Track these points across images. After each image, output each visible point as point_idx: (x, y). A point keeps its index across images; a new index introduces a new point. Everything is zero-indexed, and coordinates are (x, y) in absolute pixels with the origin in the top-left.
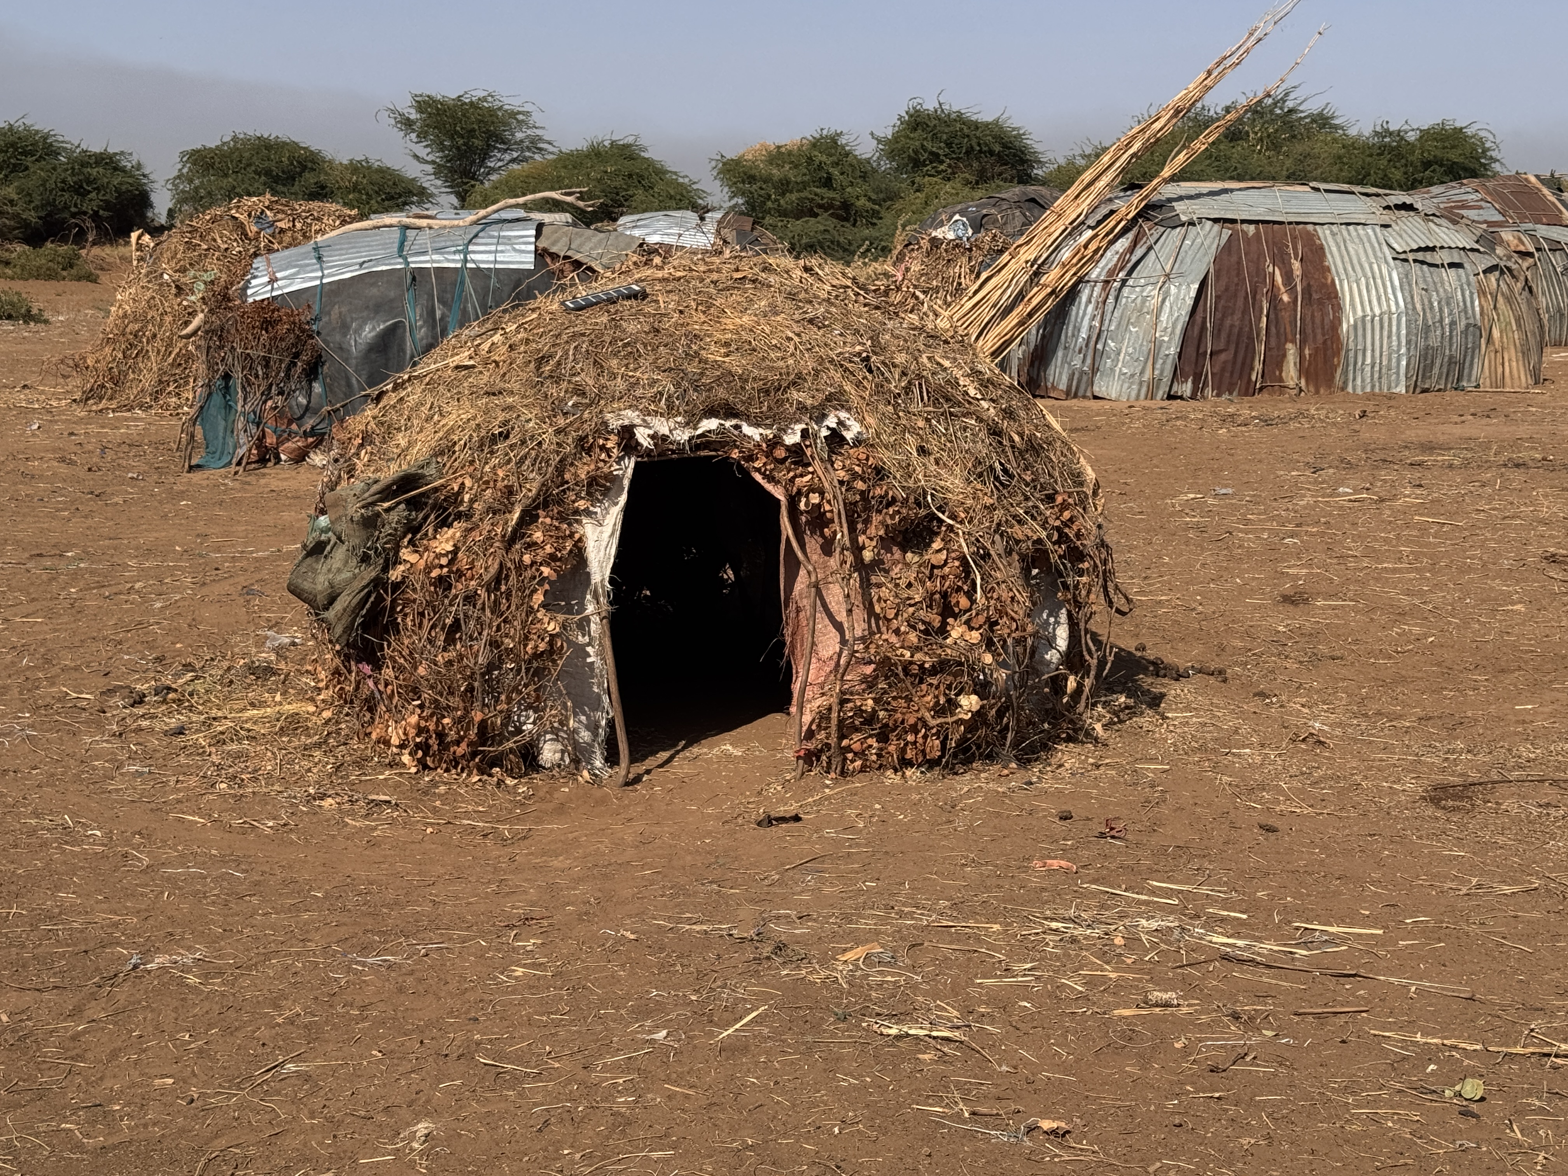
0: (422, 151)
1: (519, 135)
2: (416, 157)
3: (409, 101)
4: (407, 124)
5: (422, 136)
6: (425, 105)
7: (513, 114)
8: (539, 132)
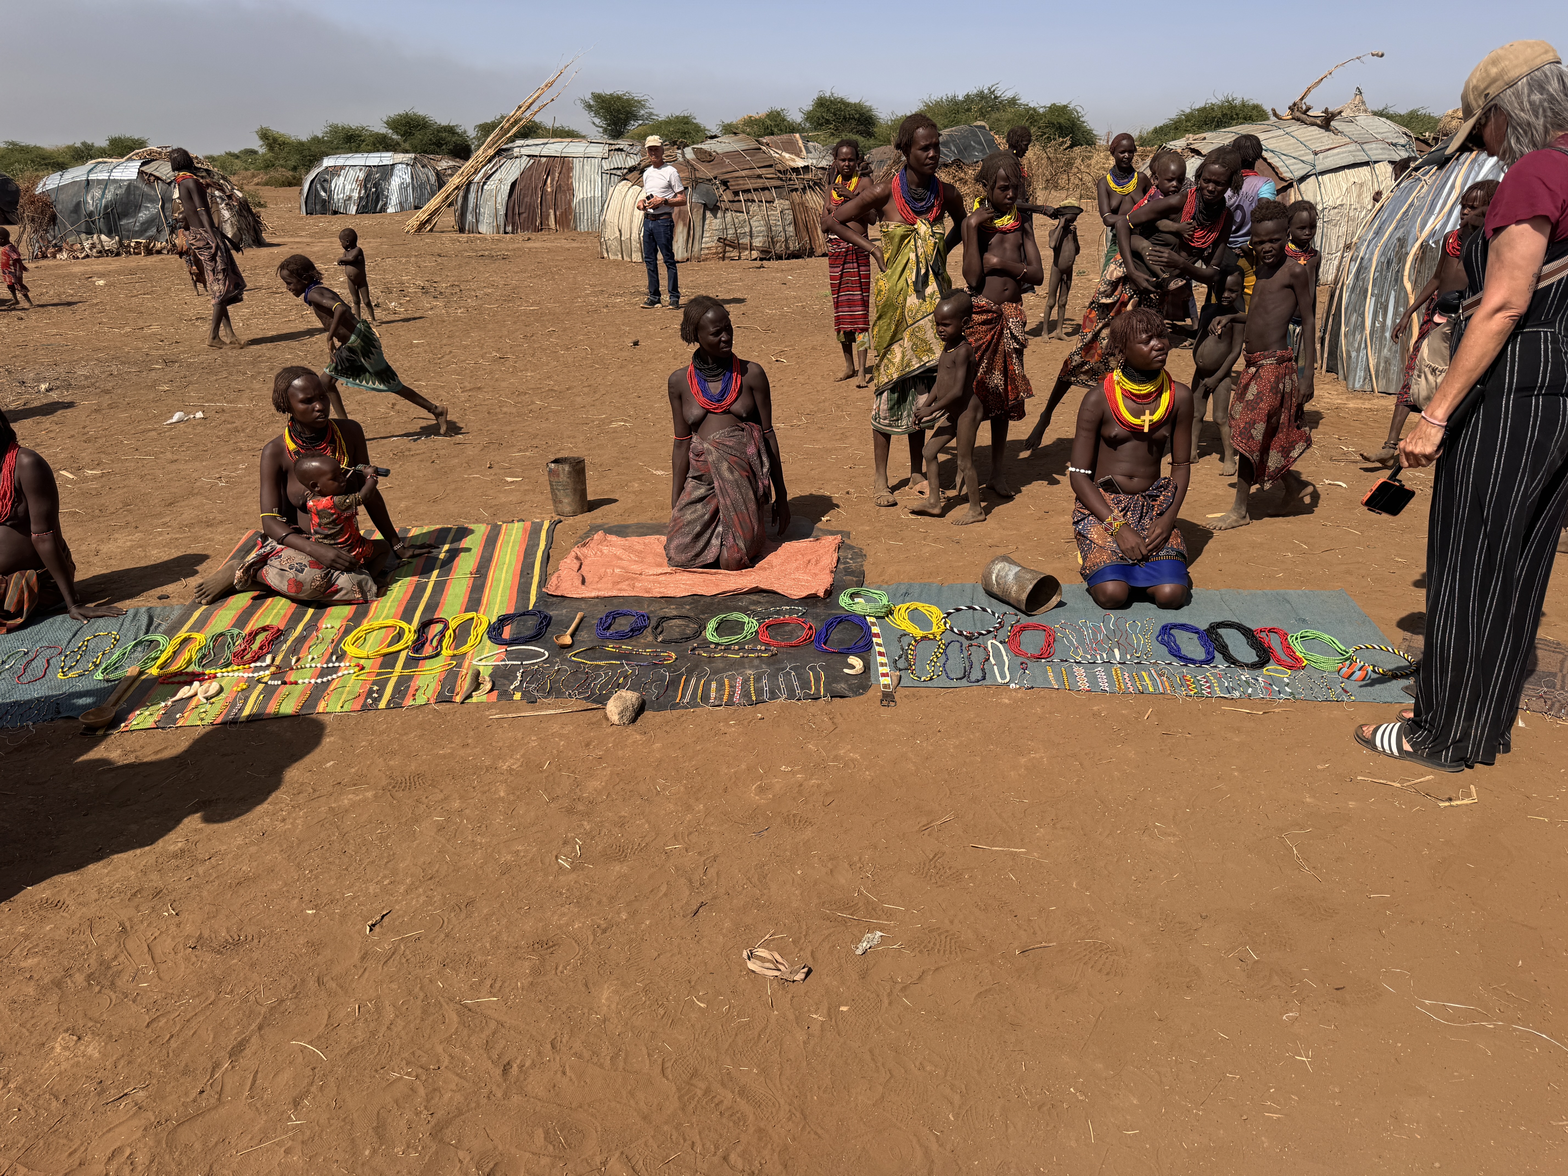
0: (597, 121)
1: (642, 112)
2: (594, 123)
3: (590, 96)
4: (589, 107)
5: (597, 114)
6: (597, 97)
7: (639, 102)
8: (651, 110)
